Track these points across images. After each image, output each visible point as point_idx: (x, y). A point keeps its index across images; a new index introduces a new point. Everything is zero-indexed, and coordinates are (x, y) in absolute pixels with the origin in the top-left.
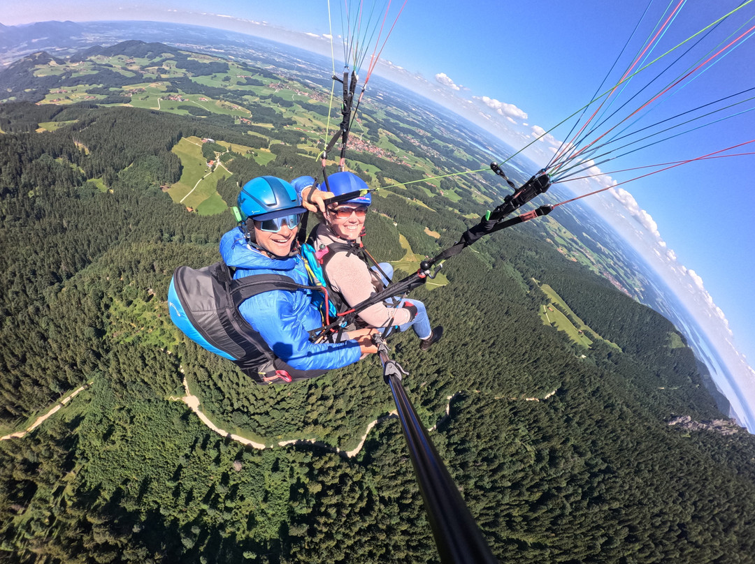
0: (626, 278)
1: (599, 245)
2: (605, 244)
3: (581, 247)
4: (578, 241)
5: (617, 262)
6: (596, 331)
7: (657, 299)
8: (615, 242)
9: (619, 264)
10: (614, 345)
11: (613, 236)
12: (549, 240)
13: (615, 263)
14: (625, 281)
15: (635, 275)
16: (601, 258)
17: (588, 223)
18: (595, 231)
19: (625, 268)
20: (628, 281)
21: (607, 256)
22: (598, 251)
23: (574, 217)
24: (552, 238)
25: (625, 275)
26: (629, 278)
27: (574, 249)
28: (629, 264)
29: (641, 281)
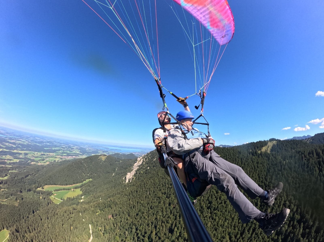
0: (71, 152)
1: (53, 149)
2: (56, 146)
3: (47, 155)
4: (45, 153)
5: (64, 149)
6: (77, 183)
7: (86, 150)
8: (58, 142)
9: (65, 149)
10: (87, 180)
11: (56, 141)
12: (32, 163)
13: (64, 150)
14: (72, 154)
15: (73, 149)
16: (57, 153)
17: (44, 143)
18: (48, 144)
19: (68, 149)
20: (73, 153)
21: (59, 150)
22: (54, 151)
23: (37, 144)
24: (33, 161)
25: (70, 151)
26: (72, 151)
27: (45, 158)
28: (68, 146)
29: (77, 148)
